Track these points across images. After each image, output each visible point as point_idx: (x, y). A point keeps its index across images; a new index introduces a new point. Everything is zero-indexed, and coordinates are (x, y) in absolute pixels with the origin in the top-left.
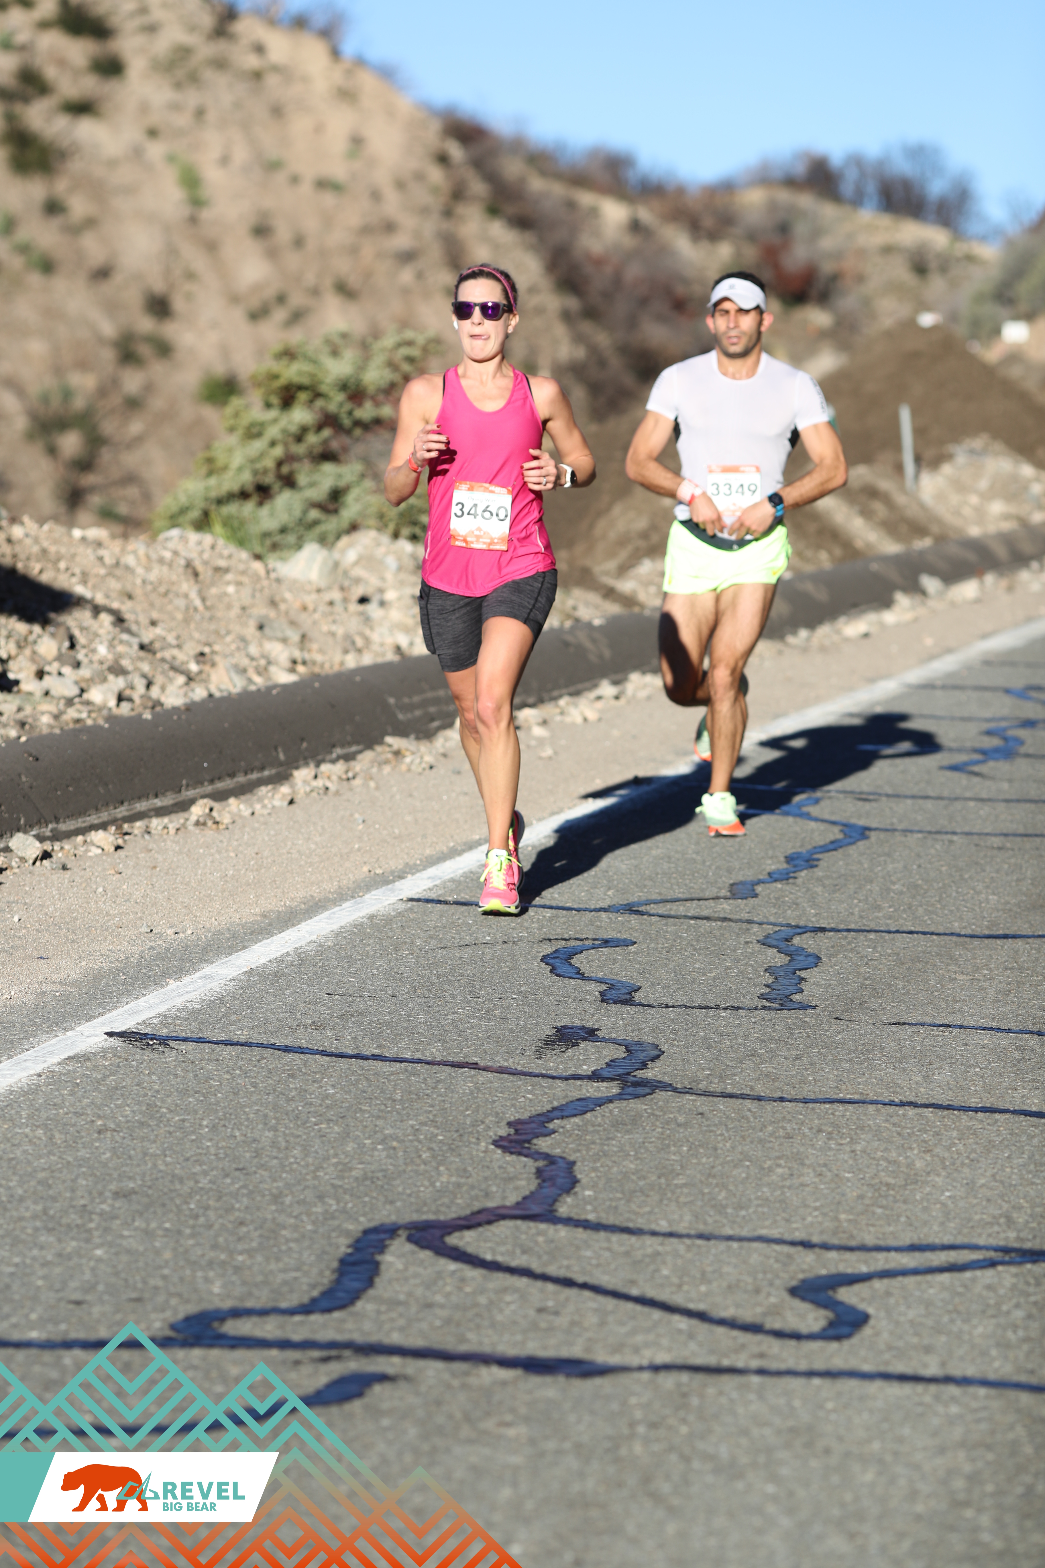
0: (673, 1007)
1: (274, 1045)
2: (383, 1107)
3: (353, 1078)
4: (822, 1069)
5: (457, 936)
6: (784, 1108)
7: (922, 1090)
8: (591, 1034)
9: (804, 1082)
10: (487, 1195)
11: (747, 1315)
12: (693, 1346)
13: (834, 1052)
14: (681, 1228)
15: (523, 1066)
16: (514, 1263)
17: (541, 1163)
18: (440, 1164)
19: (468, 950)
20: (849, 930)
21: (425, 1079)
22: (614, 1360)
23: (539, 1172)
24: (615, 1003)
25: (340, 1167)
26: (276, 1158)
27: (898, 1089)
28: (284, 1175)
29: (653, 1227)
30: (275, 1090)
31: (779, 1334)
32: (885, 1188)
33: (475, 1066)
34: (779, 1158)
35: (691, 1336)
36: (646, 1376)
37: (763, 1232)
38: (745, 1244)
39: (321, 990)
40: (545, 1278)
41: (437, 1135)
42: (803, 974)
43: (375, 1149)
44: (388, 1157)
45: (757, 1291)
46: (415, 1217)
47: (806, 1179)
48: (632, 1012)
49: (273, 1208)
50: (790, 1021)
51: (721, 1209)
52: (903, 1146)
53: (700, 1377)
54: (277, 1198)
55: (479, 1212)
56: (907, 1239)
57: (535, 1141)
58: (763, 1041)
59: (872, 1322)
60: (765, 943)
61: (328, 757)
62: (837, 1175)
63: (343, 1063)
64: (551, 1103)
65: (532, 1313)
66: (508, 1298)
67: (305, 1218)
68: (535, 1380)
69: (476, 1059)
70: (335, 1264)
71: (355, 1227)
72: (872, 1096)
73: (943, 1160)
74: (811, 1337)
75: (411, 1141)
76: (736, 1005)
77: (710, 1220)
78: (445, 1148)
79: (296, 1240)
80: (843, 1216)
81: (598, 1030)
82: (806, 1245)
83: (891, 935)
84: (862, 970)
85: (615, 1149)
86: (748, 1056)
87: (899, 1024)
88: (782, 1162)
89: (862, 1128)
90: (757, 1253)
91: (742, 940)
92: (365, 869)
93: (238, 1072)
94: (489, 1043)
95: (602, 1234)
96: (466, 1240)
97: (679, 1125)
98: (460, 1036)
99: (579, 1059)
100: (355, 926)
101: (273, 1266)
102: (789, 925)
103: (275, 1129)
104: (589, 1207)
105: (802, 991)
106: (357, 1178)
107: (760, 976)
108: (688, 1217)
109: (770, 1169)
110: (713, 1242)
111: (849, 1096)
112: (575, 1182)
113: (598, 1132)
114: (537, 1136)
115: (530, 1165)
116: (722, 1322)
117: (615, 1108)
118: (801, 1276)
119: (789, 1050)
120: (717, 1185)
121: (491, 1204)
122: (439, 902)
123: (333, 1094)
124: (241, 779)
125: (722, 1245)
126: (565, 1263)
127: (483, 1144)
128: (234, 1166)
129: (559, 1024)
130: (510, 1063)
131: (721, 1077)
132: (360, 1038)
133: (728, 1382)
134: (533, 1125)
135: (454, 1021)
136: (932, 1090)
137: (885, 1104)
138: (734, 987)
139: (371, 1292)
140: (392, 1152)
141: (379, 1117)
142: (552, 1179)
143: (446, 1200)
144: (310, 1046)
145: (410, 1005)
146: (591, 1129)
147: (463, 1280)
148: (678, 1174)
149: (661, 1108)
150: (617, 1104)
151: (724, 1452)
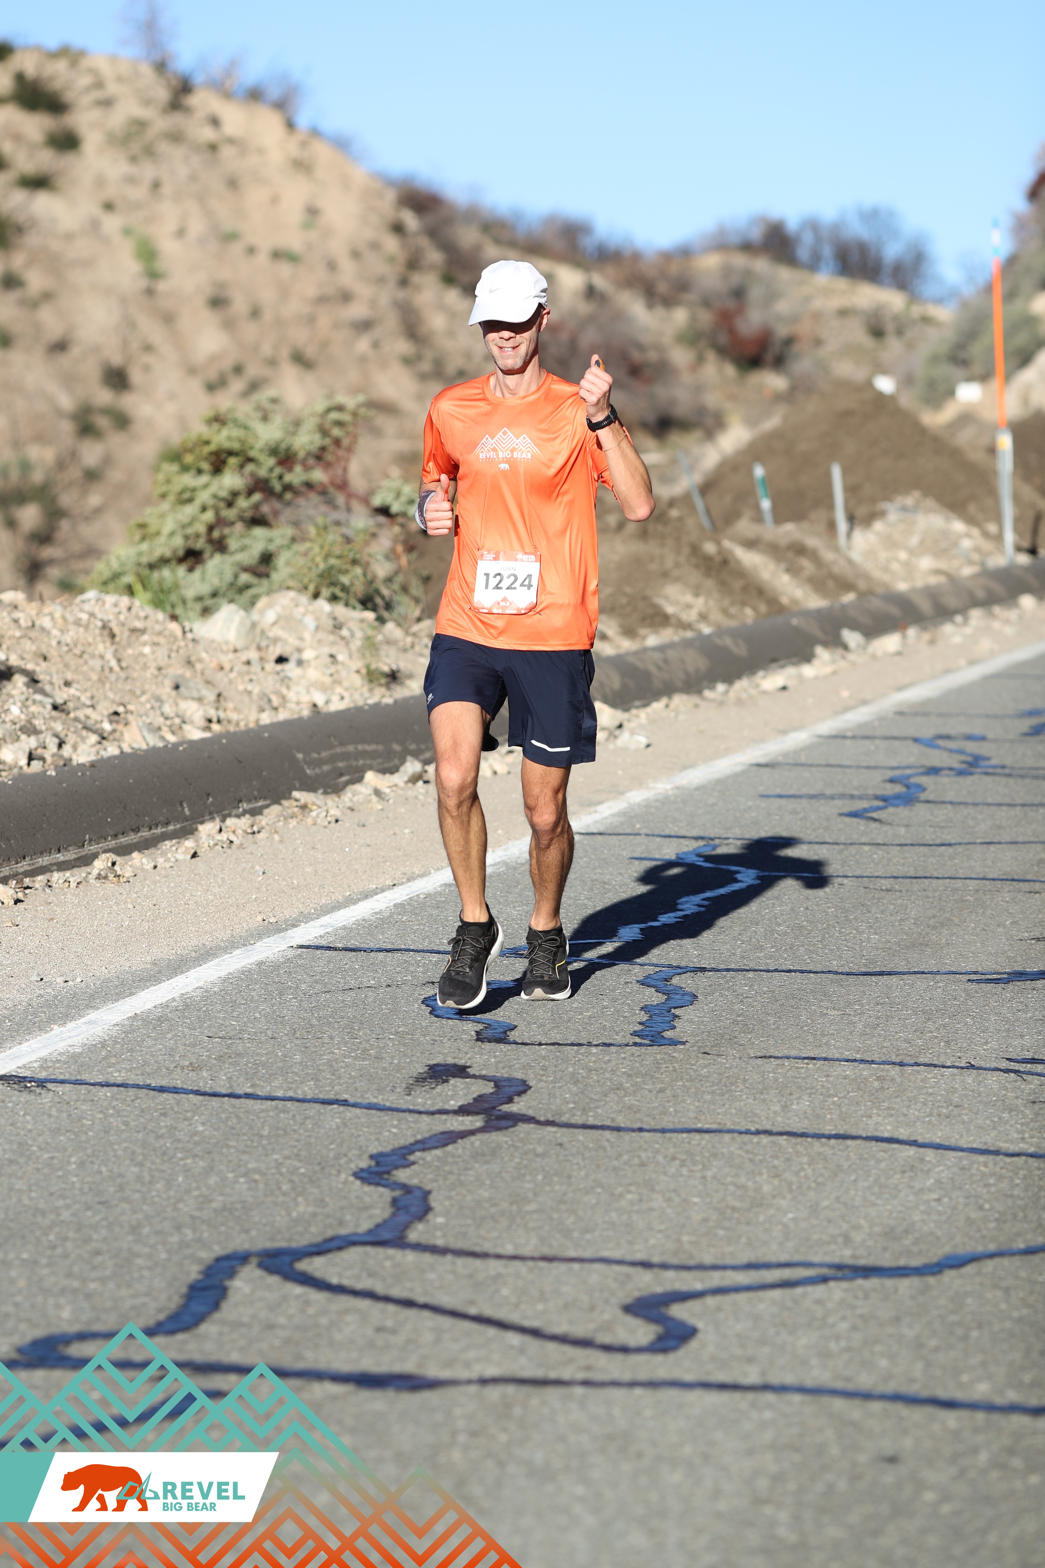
0: (546, 1044)
1: (149, 1085)
2: (249, 1143)
3: (223, 1116)
4: (684, 1101)
5: (342, 981)
6: (641, 1137)
7: (779, 1119)
8: (461, 1071)
9: (664, 1113)
10: (341, 1223)
11: (579, 1331)
12: (523, 1360)
13: (698, 1085)
14: (526, 1251)
15: (392, 1102)
16: (359, 1286)
17: (397, 1193)
18: (299, 1194)
19: (352, 994)
20: (728, 970)
21: (294, 1116)
22: (445, 1374)
23: (395, 1202)
24: (489, 1041)
25: (201, 1199)
26: (139, 1191)
27: (756, 1119)
28: (145, 1208)
29: (500, 1251)
30: (145, 1128)
31: (608, 1348)
32: (729, 1212)
33: (345, 1103)
34: (631, 1184)
35: (522, 1351)
36: (473, 1389)
37: (606, 1254)
38: (587, 1266)
39: (202, 1033)
40: (387, 1299)
41: (299, 1168)
42: (677, 1012)
43: (237, 1182)
44: (249, 1189)
45: (592, 1308)
46: (268, 1245)
47: (654, 1204)
48: (504, 1050)
49: (130, 1238)
50: (658, 1057)
51: (567, 1233)
52: (753, 1171)
53: (525, 1390)
54: (135, 1229)
55: (331, 1239)
56: (745, 1257)
57: (394, 1172)
58: (629, 1076)
59: (700, 1336)
60: (644, 983)
61: (234, 812)
62: (685, 1200)
63: (215, 1102)
64: (415, 1136)
65: (370, 1332)
66: (349, 1318)
67: (160, 1247)
68: (365, 1394)
69: (346, 1096)
70: (184, 1290)
71: (207, 1256)
72: (729, 1126)
73: (790, 1184)
74: (640, 1350)
75: (273, 1174)
76: (608, 1042)
77: (555, 1243)
78: (305, 1180)
79: (149, 1268)
80: (685, 1238)
81: (469, 1067)
82: (646, 1265)
83: (770, 974)
84: (736, 1007)
85: (472, 1179)
86: (613, 1089)
87: (765, 1057)
88: (633, 1189)
89: (715, 1155)
90: (596, 1273)
91: (622, 981)
92: (259, 918)
93: (111, 1111)
94: (361, 1081)
95: (449, 1257)
96: (315, 1266)
97: (537, 1155)
98: (333, 1074)
99: (447, 1095)
100: (243, 973)
101: (124, 1292)
102: (670, 966)
103: (141, 1165)
104: (439, 1233)
105: (674, 1028)
106: (215, 1210)
107: (635, 1014)
108: (534, 1241)
109: (621, 1195)
110: (555, 1265)
111: (706, 1126)
112: (428, 1209)
113: (456, 1163)
114: (397, 1168)
115: (386, 1194)
116: (554, 1338)
117: (476, 1140)
118: (637, 1294)
119: (654, 1083)
120: (567, 1211)
121: (343, 1231)
122: (329, 948)
123: (203, 1132)
124: (145, 834)
125: (563, 1267)
126: (408, 1285)
127: (343, 1176)
128: (97, 1199)
129: (432, 1062)
130: (379, 1100)
131: (584, 1110)
132: (235, 1078)
133: (553, 1394)
134: (394, 1158)
135: (329, 1061)
136: (789, 1119)
137: (741, 1133)
138: (608, 1025)
139: (217, 1316)
140: (253, 1185)
141: (244, 1152)
142: (406, 1208)
143: (300, 1229)
144: (185, 1086)
145: (288, 1046)
146: (450, 1160)
147: (307, 1303)
148: (530, 1201)
149: (522, 1140)
150: (479, 1136)
151: (539, 1457)
